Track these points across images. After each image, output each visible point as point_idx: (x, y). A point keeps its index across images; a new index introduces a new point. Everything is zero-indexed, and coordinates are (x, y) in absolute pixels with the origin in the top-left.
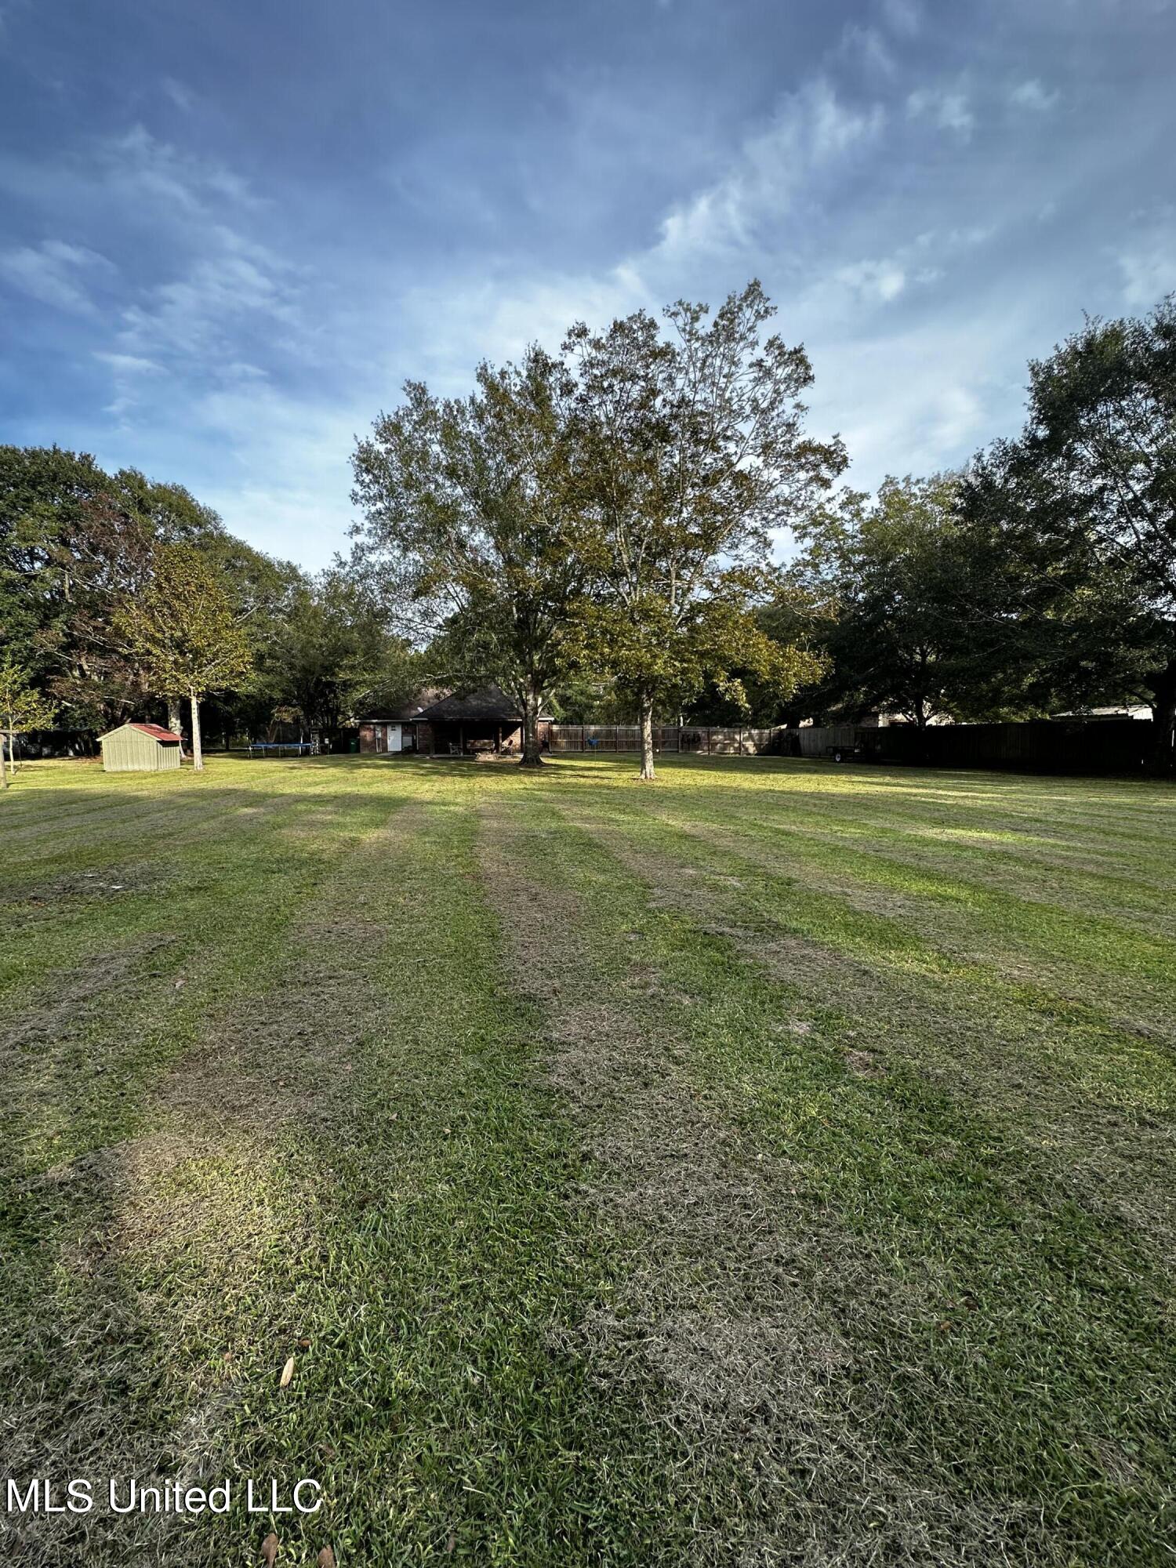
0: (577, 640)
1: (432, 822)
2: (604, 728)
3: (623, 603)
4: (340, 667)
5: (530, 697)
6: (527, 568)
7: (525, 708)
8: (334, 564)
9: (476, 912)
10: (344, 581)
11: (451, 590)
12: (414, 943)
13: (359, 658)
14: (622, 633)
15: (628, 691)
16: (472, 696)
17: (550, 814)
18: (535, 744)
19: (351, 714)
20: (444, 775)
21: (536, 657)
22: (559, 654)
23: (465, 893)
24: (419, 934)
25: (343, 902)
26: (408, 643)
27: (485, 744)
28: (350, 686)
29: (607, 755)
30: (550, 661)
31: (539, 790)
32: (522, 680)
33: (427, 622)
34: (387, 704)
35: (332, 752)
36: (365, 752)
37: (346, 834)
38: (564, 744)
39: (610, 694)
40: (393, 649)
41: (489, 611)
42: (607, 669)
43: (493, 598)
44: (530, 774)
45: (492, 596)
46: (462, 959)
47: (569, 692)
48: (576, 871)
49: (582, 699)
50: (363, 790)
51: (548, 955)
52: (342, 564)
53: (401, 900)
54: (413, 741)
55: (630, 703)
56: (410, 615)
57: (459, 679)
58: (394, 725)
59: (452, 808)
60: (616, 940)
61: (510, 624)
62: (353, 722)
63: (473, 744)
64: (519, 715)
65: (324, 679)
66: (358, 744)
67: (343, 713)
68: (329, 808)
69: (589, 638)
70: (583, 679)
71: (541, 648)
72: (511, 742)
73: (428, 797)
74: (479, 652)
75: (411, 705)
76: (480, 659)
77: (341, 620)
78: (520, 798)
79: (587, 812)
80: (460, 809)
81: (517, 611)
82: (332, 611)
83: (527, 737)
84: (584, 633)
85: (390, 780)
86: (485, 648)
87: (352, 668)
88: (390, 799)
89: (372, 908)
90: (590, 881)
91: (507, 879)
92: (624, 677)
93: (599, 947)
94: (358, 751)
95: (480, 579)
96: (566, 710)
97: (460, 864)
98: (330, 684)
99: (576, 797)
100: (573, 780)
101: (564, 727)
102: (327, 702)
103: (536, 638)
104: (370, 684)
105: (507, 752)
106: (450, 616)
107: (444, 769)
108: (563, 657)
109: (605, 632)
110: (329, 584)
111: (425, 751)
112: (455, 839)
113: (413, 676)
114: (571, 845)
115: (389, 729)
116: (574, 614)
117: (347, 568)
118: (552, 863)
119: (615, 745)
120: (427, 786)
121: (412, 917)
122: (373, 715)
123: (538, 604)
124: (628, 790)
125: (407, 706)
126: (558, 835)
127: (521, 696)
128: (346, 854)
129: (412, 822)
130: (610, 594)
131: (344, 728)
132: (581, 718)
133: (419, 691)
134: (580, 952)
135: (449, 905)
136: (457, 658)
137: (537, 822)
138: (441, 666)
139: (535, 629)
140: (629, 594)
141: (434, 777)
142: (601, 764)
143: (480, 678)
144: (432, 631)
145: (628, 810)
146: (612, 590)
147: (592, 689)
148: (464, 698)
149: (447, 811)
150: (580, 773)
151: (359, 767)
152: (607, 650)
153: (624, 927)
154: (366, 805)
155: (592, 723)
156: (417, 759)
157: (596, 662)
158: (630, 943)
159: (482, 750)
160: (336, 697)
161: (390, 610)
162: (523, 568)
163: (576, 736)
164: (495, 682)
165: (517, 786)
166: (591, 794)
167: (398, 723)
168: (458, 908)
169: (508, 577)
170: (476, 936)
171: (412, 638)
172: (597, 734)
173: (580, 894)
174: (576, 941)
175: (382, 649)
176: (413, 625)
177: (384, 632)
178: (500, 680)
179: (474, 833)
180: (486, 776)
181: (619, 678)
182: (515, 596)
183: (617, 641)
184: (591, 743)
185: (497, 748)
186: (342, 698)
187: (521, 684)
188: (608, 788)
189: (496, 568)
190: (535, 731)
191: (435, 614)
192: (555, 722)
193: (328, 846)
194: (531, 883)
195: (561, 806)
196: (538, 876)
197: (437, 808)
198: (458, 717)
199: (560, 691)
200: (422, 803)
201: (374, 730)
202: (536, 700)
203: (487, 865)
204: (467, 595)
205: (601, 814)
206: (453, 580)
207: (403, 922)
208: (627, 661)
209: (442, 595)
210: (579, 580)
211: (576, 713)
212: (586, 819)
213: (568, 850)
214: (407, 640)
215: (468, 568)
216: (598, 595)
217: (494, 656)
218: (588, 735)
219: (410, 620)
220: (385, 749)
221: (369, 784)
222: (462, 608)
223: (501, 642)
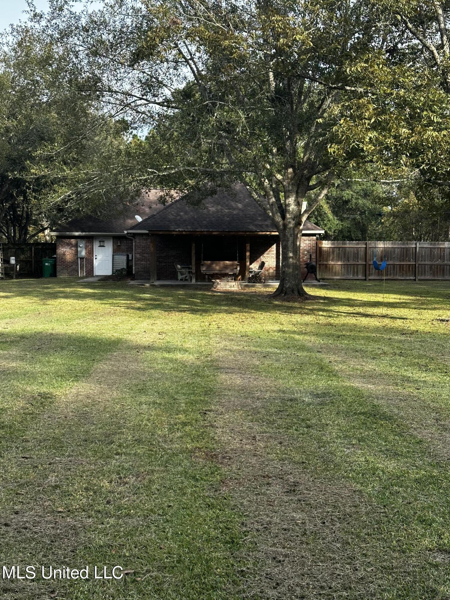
0: (361, 117)
1: (150, 375)
2: (398, 245)
3: (432, 61)
4: (32, 159)
5: (291, 200)
6: (291, 14)
7: (284, 217)
8: (25, 17)
9: (210, 506)
10: (39, 41)
11: (184, 50)
12: (122, 546)
13: (58, 147)
14: (429, 106)
15: (435, 191)
16: (209, 199)
17: (316, 369)
18: (296, 267)
19: (45, 224)
20: (168, 309)
21: (301, 144)
22: (334, 139)
23: (194, 477)
24: (129, 534)
25: (27, 484)
26: (125, 126)
27: (226, 267)
28: (45, 185)
29: (402, 286)
30: (322, 148)
31: (300, 333)
32: (279, 177)
33: (149, 97)
34: (94, 211)
35: (21, 275)
36: (63, 276)
37: (34, 388)
38: (338, 268)
39: (407, 196)
40: (104, 134)
41: (236, 78)
42: (404, 159)
43: (242, 61)
44: (289, 310)
45: (240, 56)
46: (187, 574)
47: (347, 194)
48: (354, 454)
49: (367, 203)
50: (60, 329)
51: (311, 575)
52: (37, 17)
53: (105, 483)
54: (128, 260)
55: (437, 209)
56: (127, 87)
57: (192, 175)
58: (102, 240)
59: (179, 356)
60: (413, 561)
61: (264, 97)
62: (47, 235)
63: (209, 267)
64: (275, 225)
65: (10, 176)
66: (54, 266)
67: (35, 223)
68: (14, 352)
69: (378, 114)
70: (367, 173)
71: (308, 130)
72: (262, 265)
73: (145, 340)
74: (220, 137)
75: (128, 213)
76: (222, 148)
77: (34, 94)
78: (274, 343)
79: (370, 366)
80: (189, 358)
81: (275, 77)
82: (23, 82)
83: (286, 258)
84: (371, 107)
85: (95, 315)
86: (228, 132)
87: (49, 160)
88: (95, 340)
89: (67, 494)
90: (375, 469)
91: (254, 461)
92: (430, 170)
93: (388, 570)
94: (54, 274)
95: (223, 33)
96: (342, 219)
97: (188, 435)
98: (18, 183)
99: (353, 344)
100: (352, 321)
101: (340, 244)
102: (13, 207)
103: (301, 116)
104: (72, 183)
105: (256, 278)
106: (182, 86)
107: (169, 301)
108: (339, 142)
109: (402, 104)
110: (20, 44)
111: (145, 276)
112: (182, 400)
113: (130, 171)
114: (347, 414)
115: (96, 245)
116: (358, 80)
117: (44, 23)
118: (319, 440)
119: (414, 270)
120: (145, 324)
121: (119, 508)
122: (75, 225)
123: (306, 67)
124: (433, 336)
125: (121, 213)
126: (328, 400)
127: (278, 199)
128: (34, 417)
129: (124, 374)
130: (412, 48)
131: (37, 243)
132: (364, 230)
133: (138, 193)
134: (360, 574)
135: (171, 493)
136: (190, 147)
137: (298, 379)
138: (169, 158)
139: (300, 103)
140: (440, 47)
141: (156, 313)
142: (392, 298)
143: (222, 174)
144: (157, 108)
145: (432, 367)
146: (416, 41)
147: (380, 189)
148: (199, 202)
149: (171, 360)
150: (361, 310)
151: (55, 296)
152: (404, 131)
153: (426, 542)
154: (62, 348)
155: (380, 239)
156: (132, 287)
157: (387, 148)
158: (436, 566)
159: (222, 276)
160: (26, 200)
161: (100, 80)
162: (285, 14)
163: (356, 256)
164: (242, 180)
165: (269, 327)
166: (375, 340)
167: (107, 237)
168: (184, 499)
169: (263, 29)
170: (207, 541)
171: (129, 119)
172: (386, 254)
173: (359, 487)
174: (352, 558)
175: (88, 133)
176: (130, 100)
177: (91, 111)
178: (249, 176)
179: (209, 392)
180: (227, 312)
181: (423, 172)
182: (273, 57)
183: (420, 117)
184: (377, 267)
185: (243, 272)
186: (34, 201)
187: (278, 182)
188: (403, 332)
189: (247, 17)
190: (296, 249)
191: (161, 84)
192: (325, 237)
193: (10, 404)
194: (288, 467)
195: (332, 358)
196: (297, 458)
197: (158, 355)
198: (190, 228)
199: (335, 193)
200: (139, 348)
201: (76, 246)
202: (299, 204)
203: (225, 438)
204: (205, 57)
205: (392, 370)
206: (187, 36)
207: (108, 515)
208: (436, 145)
209: (171, 57)
210: (366, 30)
211: (356, 223)
212: (369, 377)
213: (341, 421)
214: (123, 121)
215: (209, 19)
216: (393, 51)
217: (241, 142)
218: (374, 255)
219: (127, 94)
220: (90, 271)
221: (67, 320)
222: (198, 76)
223: (252, 123)
